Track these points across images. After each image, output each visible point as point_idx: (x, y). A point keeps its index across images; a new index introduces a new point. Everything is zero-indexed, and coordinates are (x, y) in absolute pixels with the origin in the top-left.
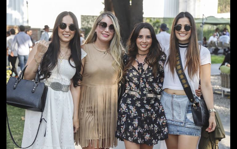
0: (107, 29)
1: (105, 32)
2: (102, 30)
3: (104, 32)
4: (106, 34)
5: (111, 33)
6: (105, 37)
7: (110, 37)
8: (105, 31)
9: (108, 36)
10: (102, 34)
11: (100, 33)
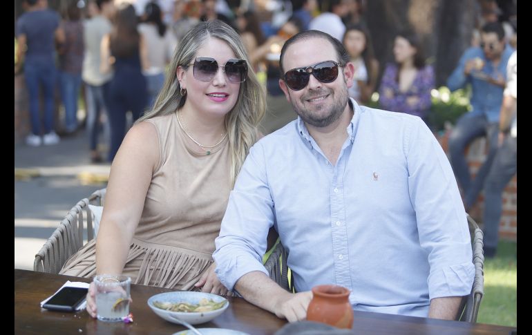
0: (220, 77)
1: (217, 86)
2: (206, 83)
3: (212, 90)
4: (219, 93)
5: (233, 87)
6: (218, 102)
7: (232, 100)
8: (215, 83)
9: (227, 96)
10: (207, 95)
11: (201, 94)
